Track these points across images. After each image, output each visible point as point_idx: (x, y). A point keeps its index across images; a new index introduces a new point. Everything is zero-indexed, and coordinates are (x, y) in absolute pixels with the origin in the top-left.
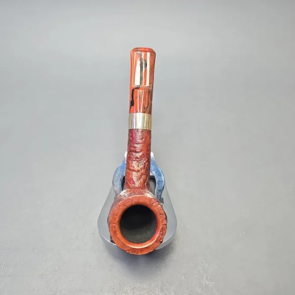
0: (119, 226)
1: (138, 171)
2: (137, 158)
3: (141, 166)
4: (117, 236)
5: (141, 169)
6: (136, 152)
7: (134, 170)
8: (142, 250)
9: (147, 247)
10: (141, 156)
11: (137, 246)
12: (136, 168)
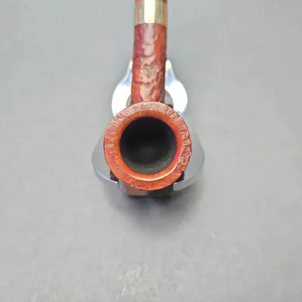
0: (119, 147)
1: (148, 84)
2: (146, 65)
3: (153, 77)
4: (116, 163)
5: (153, 81)
6: (144, 56)
7: (142, 83)
8: (153, 183)
9: (161, 179)
10: (152, 63)
11: (147, 178)
12: (145, 80)
